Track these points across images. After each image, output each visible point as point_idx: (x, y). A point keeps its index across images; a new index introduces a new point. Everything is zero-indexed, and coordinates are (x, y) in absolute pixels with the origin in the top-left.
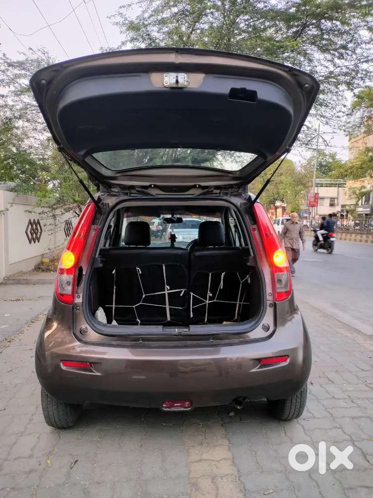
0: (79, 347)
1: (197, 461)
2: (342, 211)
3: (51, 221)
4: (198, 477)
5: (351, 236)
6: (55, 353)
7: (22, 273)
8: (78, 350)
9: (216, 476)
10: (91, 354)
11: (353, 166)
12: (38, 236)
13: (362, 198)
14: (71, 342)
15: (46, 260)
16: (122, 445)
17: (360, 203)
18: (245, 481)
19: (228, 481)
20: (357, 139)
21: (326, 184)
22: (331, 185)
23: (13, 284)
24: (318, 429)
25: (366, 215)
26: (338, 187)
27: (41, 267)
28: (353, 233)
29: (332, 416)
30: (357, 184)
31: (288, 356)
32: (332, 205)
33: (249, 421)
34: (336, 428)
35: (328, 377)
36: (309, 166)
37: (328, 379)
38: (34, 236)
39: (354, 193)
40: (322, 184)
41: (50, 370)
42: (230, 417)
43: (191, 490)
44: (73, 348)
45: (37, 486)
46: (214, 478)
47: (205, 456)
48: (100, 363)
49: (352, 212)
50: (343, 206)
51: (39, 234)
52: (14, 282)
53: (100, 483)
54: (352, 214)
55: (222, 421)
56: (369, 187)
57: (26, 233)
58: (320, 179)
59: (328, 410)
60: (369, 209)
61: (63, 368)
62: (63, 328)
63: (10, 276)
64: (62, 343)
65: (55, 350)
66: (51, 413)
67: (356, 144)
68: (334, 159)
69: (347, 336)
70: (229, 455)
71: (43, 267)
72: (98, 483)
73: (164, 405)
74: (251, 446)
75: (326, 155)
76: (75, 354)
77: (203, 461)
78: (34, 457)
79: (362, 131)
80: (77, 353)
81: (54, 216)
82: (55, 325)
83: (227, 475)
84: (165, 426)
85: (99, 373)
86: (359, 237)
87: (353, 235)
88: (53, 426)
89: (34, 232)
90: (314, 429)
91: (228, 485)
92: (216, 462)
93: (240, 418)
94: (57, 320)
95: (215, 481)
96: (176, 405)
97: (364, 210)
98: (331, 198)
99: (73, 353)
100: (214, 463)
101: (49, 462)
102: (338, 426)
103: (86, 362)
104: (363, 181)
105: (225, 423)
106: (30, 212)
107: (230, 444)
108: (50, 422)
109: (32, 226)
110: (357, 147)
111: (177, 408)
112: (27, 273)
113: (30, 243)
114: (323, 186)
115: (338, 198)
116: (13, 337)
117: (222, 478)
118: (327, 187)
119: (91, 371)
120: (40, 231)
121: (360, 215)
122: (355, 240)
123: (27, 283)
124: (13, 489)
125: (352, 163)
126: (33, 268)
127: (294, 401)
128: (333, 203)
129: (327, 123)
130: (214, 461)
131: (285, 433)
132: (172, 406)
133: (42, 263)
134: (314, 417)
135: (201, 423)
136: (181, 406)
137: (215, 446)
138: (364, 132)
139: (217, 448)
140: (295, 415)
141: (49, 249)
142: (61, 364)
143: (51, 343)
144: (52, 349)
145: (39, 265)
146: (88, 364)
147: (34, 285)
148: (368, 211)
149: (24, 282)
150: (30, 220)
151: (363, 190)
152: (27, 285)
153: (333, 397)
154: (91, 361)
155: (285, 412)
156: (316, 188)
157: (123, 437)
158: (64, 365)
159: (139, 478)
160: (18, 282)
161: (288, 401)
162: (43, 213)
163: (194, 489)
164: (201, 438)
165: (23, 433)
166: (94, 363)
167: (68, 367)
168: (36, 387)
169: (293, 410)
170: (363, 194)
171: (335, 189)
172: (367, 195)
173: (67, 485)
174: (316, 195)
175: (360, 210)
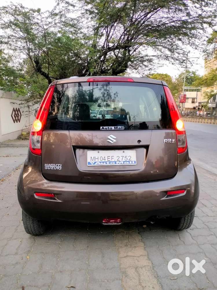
0: (46, 183)
1: (125, 257)
2: (199, 106)
3: (27, 109)
4: (126, 267)
5: (205, 120)
6: (30, 188)
7: (10, 140)
8: (46, 185)
9: (138, 267)
10: (54, 188)
11: (207, 78)
12: (19, 118)
13: (211, 98)
14: (41, 180)
15: (24, 133)
16: (75, 246)
17: (210, 101)
18: (157, 271)
19: (146, 270)
20: (210, 61)
21: (190, 89)
22: (193, 90)
23: (4, 147)
24: (200, 235)
25: (213, 108)
26: (197, 91)
27: (21, 137)
28: (206, 119)
29: (208, 228)
30: (209, 90)
31: (185, 189)
32: (193, 102)
33: (155, 231)
34: (212, 235)
35: (202, 202)
36: (180, 79)
37: (202, 204)
38: (17, 118)
39: (207, 95)
40: (187, 89)
41: (27, 199)
42: (144, 228)
43: (122, 276)
44: (43, 184)
45: (21, 274)
46: (136, 268)
47: (130, 254)
48: (61, 194)
49: (205, 106)
50: (199, 103)
51: (20, 117)
52: (5, 146)
53: (62, 272)
54: (205, 107)
55: (138, 231)
56: (215, 92)
57: (12, 116)
58: (186, 87)
59: (205, 223)
60: (215, 105)
61: (36, 197)
62: (35, 171)
63: (3, 142)
64: (35, 181)
65: (30, 186)
66: (29, 226)
67: (209, 65)
68: (195, 75)
69: (210, 178)
70: (145, 253)
71: (22, 137)
72: (61, 272)
73: (103, 221)
74: (158, 247)
75: (190, 72)
76: (43, 188)
77: (128, 257)
78: (19, 254)
79: (214, 56)
80: (45, 187)
81: (28, 107)
82: (30, 169)
83: (145, 266)
84: (102, 234)
85: (60, 200)
86: (209, 121)
87: (206, 120)
88: (30, 234)
89: (17, 116)
90: (198, 236)
91: (146, 273)
92: (137, 258)
93: (150, 229)
94: (31, 165)
95: (137, 270)
96: (111, 221)
97: (212, 105)
98: (192, 98)
99: (43, 187)
100: (135, 258)
101: (28, 257)
102: (213, 234)
103: (52, 193)
104: (213, 87)
105: (140, 232)
106: (14, 103)
107: (145, 245)
108: (28, 232)
109: (15, 112)
110: (210, 67)
111: (112, 223)
112: (13, 140)
113: (14, 123)
114: (188, 91)
115: (196, 98)
116: (4, 178)
117: (142, 268)
118: (190, 91)
119: (55, 199)
120: (20, 115)
121: (209, 108)
122: (207, 123)
123: (13, 146)
124: (5, 276)
125: (207, 77)
126: (17, 138)
127: (186, 218)
128: (194, 101)
129: (196, 49)
130: (136, 257)
131: (180, 238)
132: (109, 222)
133: (22, 135)
134: (197, 228)
135: (125, 232)
136: (115, 222)
137: (135, 247)
138: (215, 57)
139: (137, 248)
140: (186, 227)
141: (26, 126)
142: (35, 195)
143: (27, 181)
144: (28, 185)
145: (20, 136)
146: (53, 194)
147: (17, 147)
148: (214, 105)
149: (12, 146)
150: (14, 108)
151: (212, 93)
152: (13, 148)
153: (207, 215)
154: (54, 193)
155: (180, 225)
156: (184, 92)
157: (75, 241)
158: (37, 195)
159: (87, 268)
160: (8, 146)
161: (183, 218)
162: (22, 104)
163: (124, 276)
164: (125, 241)
165: (11, 238)
166: (57, 194)
167: (39, 197)
168: (18, 210)
169: (185, 224)
170: (212, 96)
171: (195, 93)
172: (214, 96)
173: (40, 273)
174: (184, 96)
175: (210, 105)
